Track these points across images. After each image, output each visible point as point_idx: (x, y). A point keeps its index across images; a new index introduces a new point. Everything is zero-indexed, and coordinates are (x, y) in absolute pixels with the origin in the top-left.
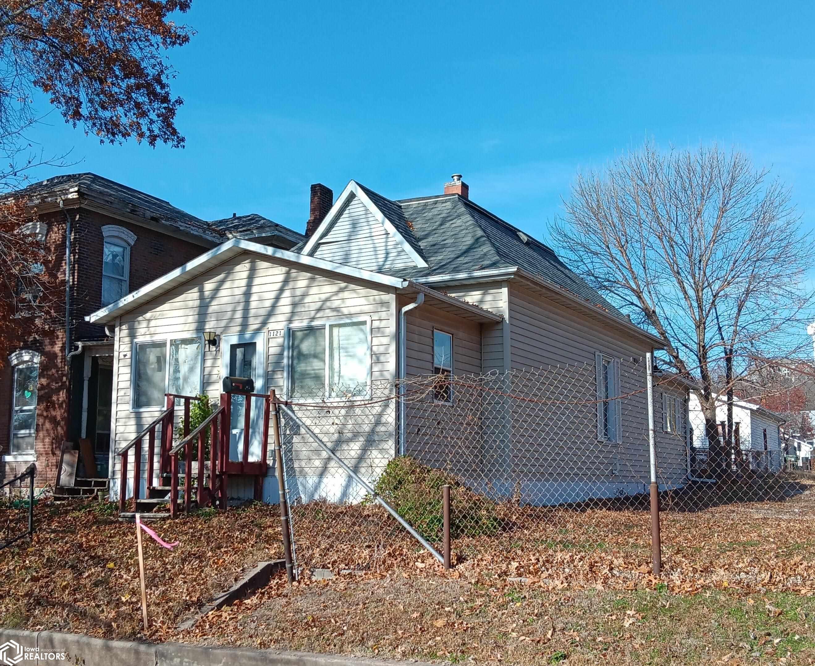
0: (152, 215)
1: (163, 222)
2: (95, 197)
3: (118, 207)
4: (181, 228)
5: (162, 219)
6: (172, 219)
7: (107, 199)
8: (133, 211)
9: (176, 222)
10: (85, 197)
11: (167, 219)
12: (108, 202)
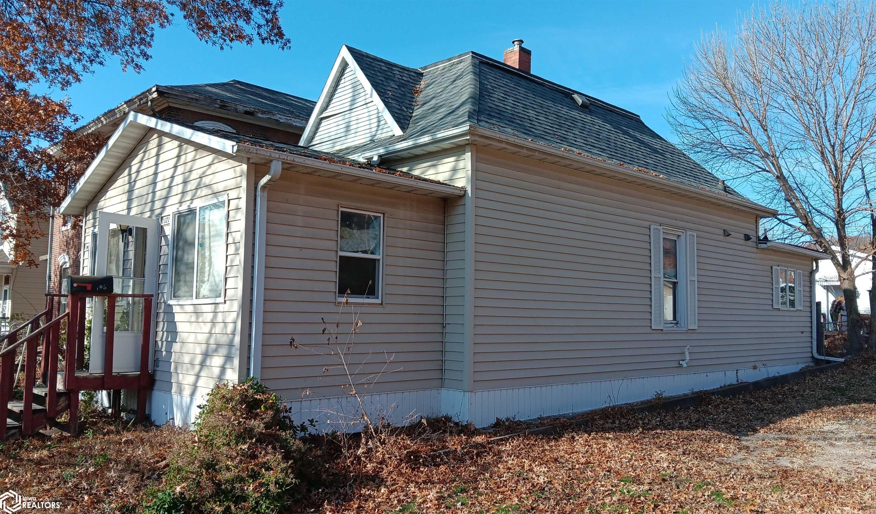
0: (245, 109)
1: (259, 115)
2: (176, 95)
3: (204, 103)
4: (281, 121)
5: (257, 112)
6: (269, 113)
7: (190, 96)
8: (223, 107)
9: (274, 115)
10: (166, 95)
11: (264, 113)
12: (192, 99)
